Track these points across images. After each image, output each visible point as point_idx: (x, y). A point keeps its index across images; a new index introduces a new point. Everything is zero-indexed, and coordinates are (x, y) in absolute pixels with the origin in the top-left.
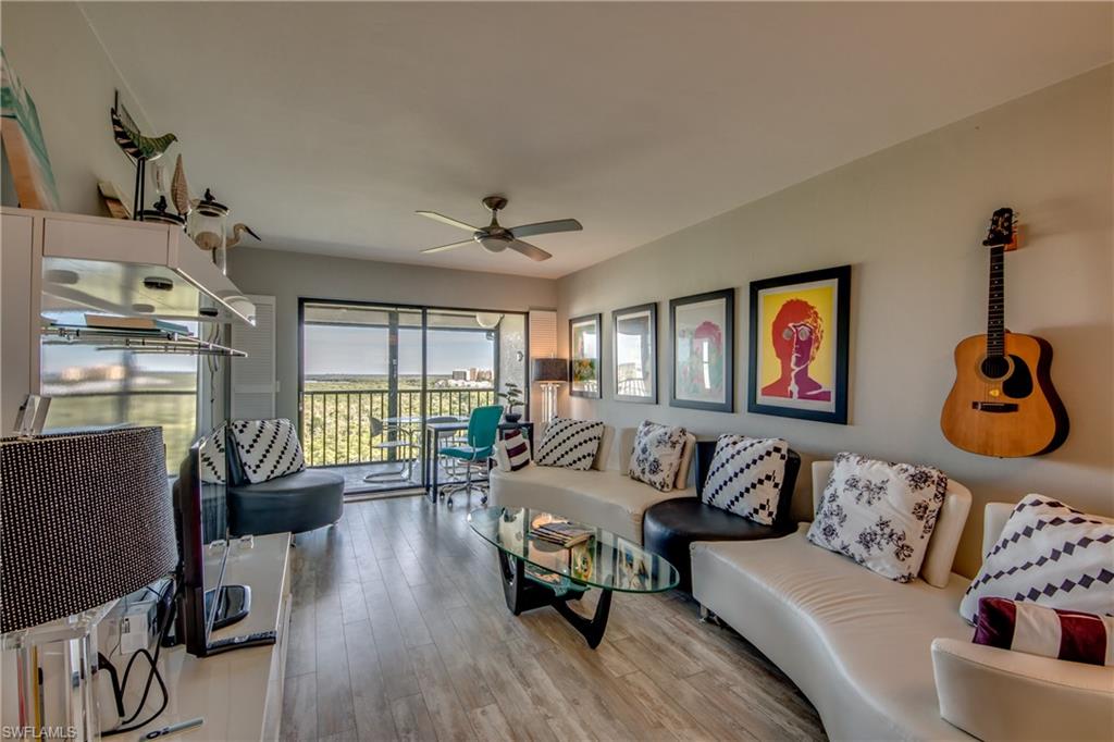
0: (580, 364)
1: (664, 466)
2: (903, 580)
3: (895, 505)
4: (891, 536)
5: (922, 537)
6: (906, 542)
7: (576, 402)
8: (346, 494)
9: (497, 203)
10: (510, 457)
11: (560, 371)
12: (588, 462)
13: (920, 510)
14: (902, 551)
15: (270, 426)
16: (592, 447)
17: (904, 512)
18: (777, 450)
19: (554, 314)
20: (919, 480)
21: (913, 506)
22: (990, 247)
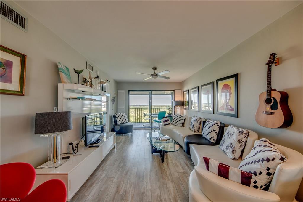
0: (185, 102)
1: (195, 127)
2: (233, 159)
3: (234, 139)
4: (232, 147)
5: (239, 148)
6: (235, 149)
7: (185, 111)
8: (134, 128)
9: (155, 69)
10: (164, 122)
11: (181, 104)
12: (181, 125)
13: (240, 141)
14: (234, 151)
15: (121, 114)
16: (183, 121)
17: (236, 141)
18: (217, 123)
19: (181, 90)
20: (241, 133)
21: (238, 139)
22: (268, 65)
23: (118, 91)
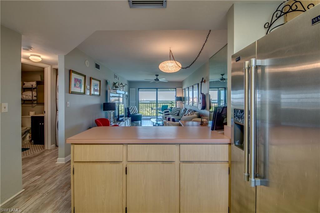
8: (142, 118)
9: (157, 75)
10: (165, 113)
11: (181, 99)
12: (177, 114)
15: (133, 107)
19: (181, 88)
23: (130, 89)
